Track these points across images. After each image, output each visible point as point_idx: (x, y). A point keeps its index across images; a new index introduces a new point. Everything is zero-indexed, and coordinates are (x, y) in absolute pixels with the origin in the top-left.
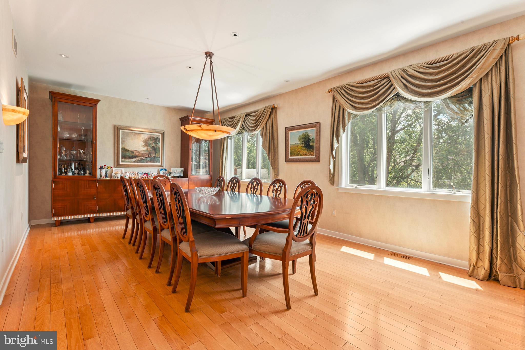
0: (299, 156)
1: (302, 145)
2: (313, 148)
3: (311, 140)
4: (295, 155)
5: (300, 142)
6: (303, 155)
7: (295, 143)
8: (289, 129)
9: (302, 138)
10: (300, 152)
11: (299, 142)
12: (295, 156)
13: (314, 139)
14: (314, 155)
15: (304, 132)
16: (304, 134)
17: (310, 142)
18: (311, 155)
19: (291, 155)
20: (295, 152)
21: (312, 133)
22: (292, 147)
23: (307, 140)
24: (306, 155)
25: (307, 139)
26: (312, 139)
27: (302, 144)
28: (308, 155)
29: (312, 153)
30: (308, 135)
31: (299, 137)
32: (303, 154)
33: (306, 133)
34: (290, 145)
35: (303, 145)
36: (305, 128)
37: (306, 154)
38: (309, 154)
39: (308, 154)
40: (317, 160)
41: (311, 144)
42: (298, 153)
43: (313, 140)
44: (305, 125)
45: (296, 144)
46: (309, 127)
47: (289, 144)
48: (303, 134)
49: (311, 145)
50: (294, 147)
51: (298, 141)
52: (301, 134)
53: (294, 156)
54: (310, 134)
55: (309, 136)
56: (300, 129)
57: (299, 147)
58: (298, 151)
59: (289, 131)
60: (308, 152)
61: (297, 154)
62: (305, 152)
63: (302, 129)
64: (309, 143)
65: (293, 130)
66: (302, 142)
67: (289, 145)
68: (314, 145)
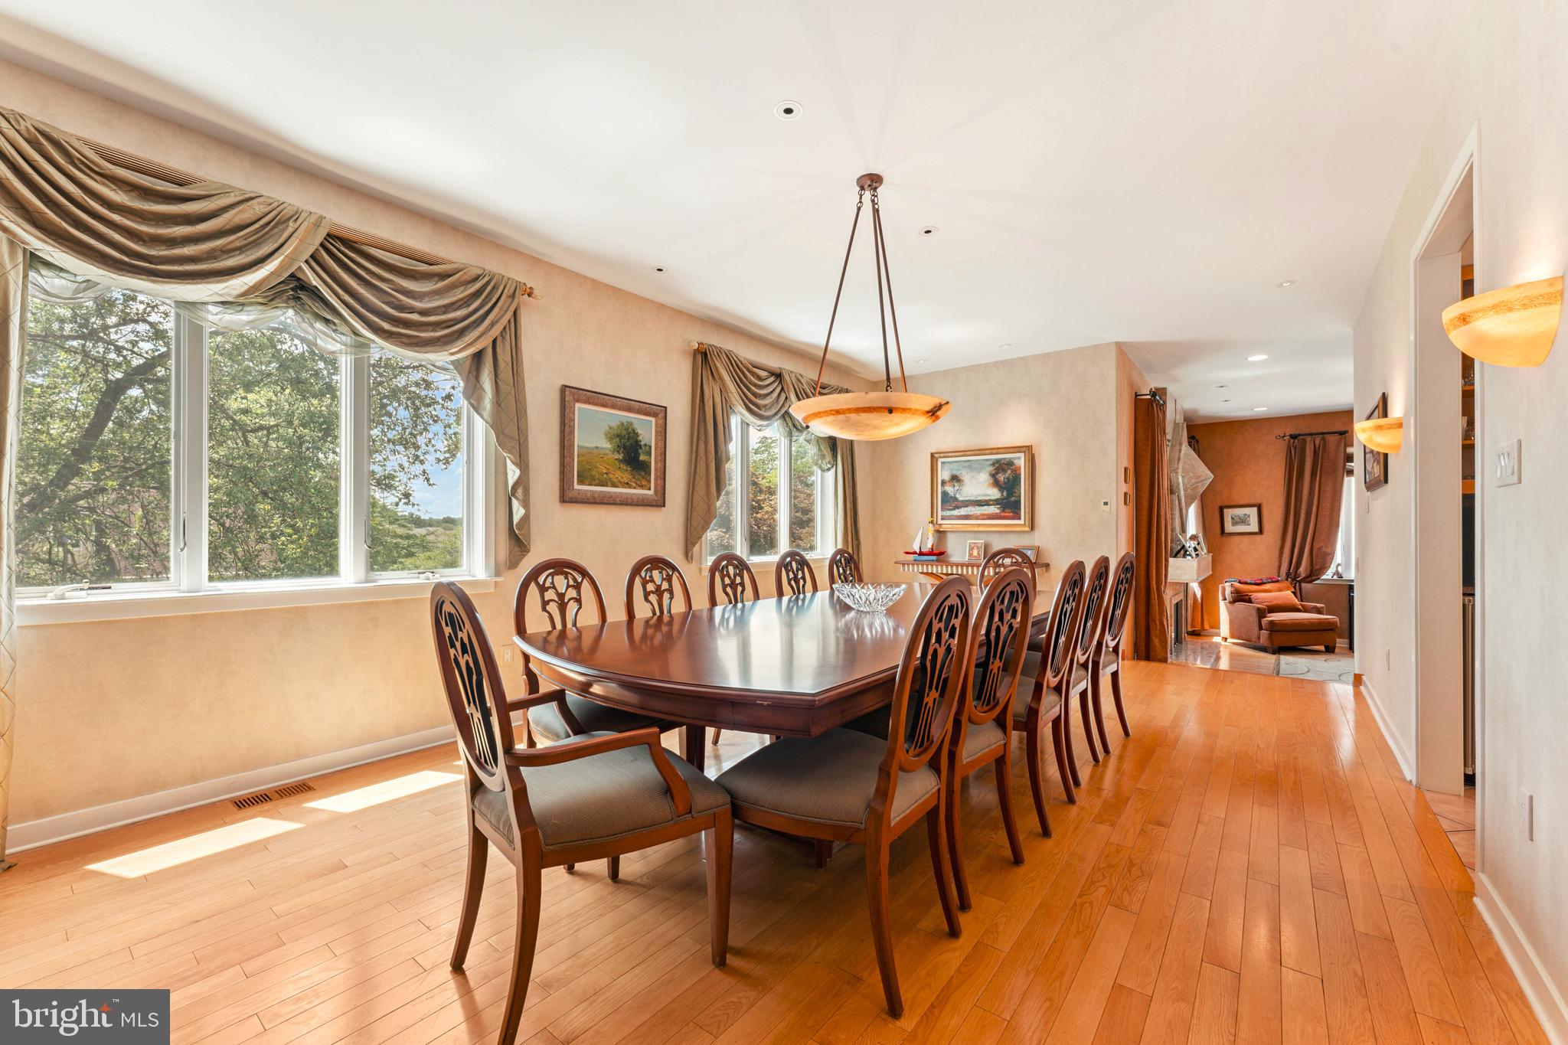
0: (607, 486)
1: (617, 456)
2: (647, 470)
3: (643, 447)
4: (594, 483)
5: (611, 444)
6: (620, 485)
7: (594, 445)
8: (576, 396)
9: (618, 436)
10: (611, 476)
11: (606, 445)
12: (596, 485)
13: (650, 447)
14: (650, 489)
15: (624, 421)
16: (622, 424)
17: (640, 451)
18: (642, 487)
19: (581, 482)
20: (594, 473)
21: (646, 429)
22: (583, 456)
23: (631, 444)
24: (627, 485)
25: (632, 441)
26: (645, 445)
27: (618, 451)
28: (635, 488)
29: (644, 483)
30: (634, 431)
31: (608, 429)
32: (620, 482)
33: (631, 424)
34: (578, 446)
35: (621, 457)
36: (630, 409)
37: (628, 483)
38: (636, 484)
39: (634, 485)
40: (659, 502)
41: (642, 458)
42: (605, 476)
43: (648, 447)
44: (629, 402)
45: (597, 447)
46: (639, 412)
47: (574, 442)
48: (619, 424)
49: (642, 461)
50: (588, 454)
51: (605, 441)
52: (614, 424)
53: (590, 485)
54: (640, 431)
55: (637, 435)
56: (613, 407)
57: (608, 459)
58: (605, 471)
59: (578, 401)
60: (634, 478)
61: (602, 481)
62: (626, 477)
63: (619, 409)
64: (637, 455)
65: (590, 403)
66: (618, 446)
67: (574, 445)
68: (650, 462)
